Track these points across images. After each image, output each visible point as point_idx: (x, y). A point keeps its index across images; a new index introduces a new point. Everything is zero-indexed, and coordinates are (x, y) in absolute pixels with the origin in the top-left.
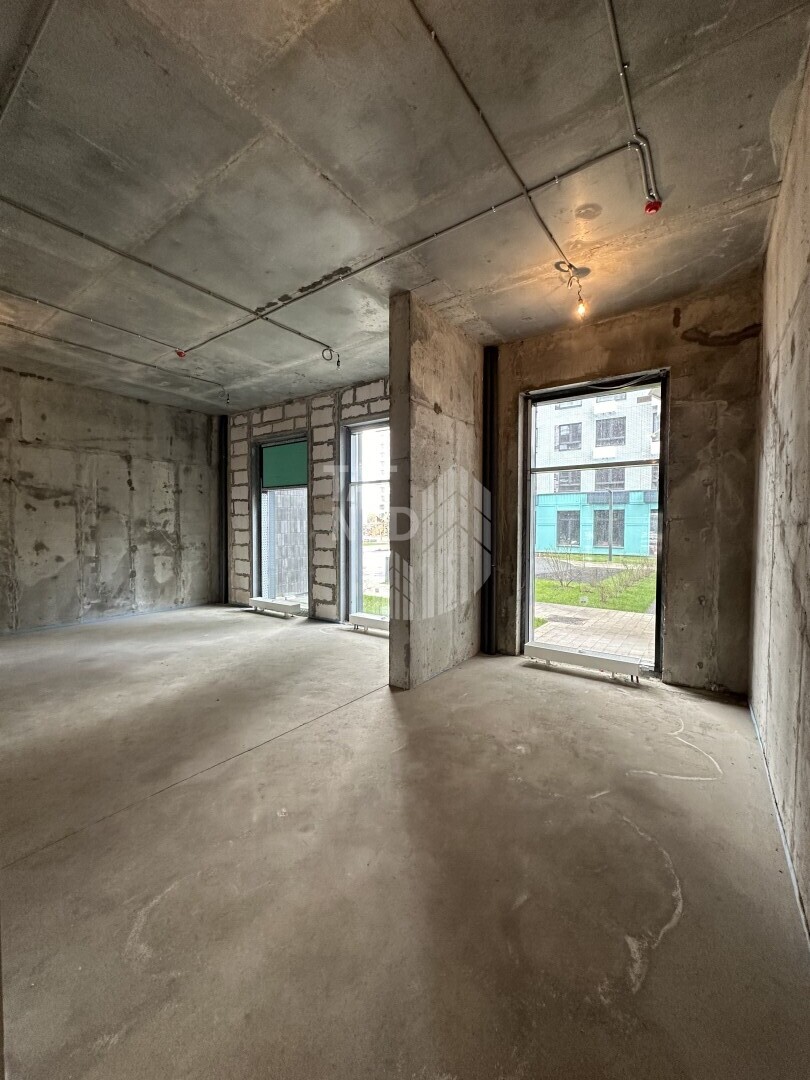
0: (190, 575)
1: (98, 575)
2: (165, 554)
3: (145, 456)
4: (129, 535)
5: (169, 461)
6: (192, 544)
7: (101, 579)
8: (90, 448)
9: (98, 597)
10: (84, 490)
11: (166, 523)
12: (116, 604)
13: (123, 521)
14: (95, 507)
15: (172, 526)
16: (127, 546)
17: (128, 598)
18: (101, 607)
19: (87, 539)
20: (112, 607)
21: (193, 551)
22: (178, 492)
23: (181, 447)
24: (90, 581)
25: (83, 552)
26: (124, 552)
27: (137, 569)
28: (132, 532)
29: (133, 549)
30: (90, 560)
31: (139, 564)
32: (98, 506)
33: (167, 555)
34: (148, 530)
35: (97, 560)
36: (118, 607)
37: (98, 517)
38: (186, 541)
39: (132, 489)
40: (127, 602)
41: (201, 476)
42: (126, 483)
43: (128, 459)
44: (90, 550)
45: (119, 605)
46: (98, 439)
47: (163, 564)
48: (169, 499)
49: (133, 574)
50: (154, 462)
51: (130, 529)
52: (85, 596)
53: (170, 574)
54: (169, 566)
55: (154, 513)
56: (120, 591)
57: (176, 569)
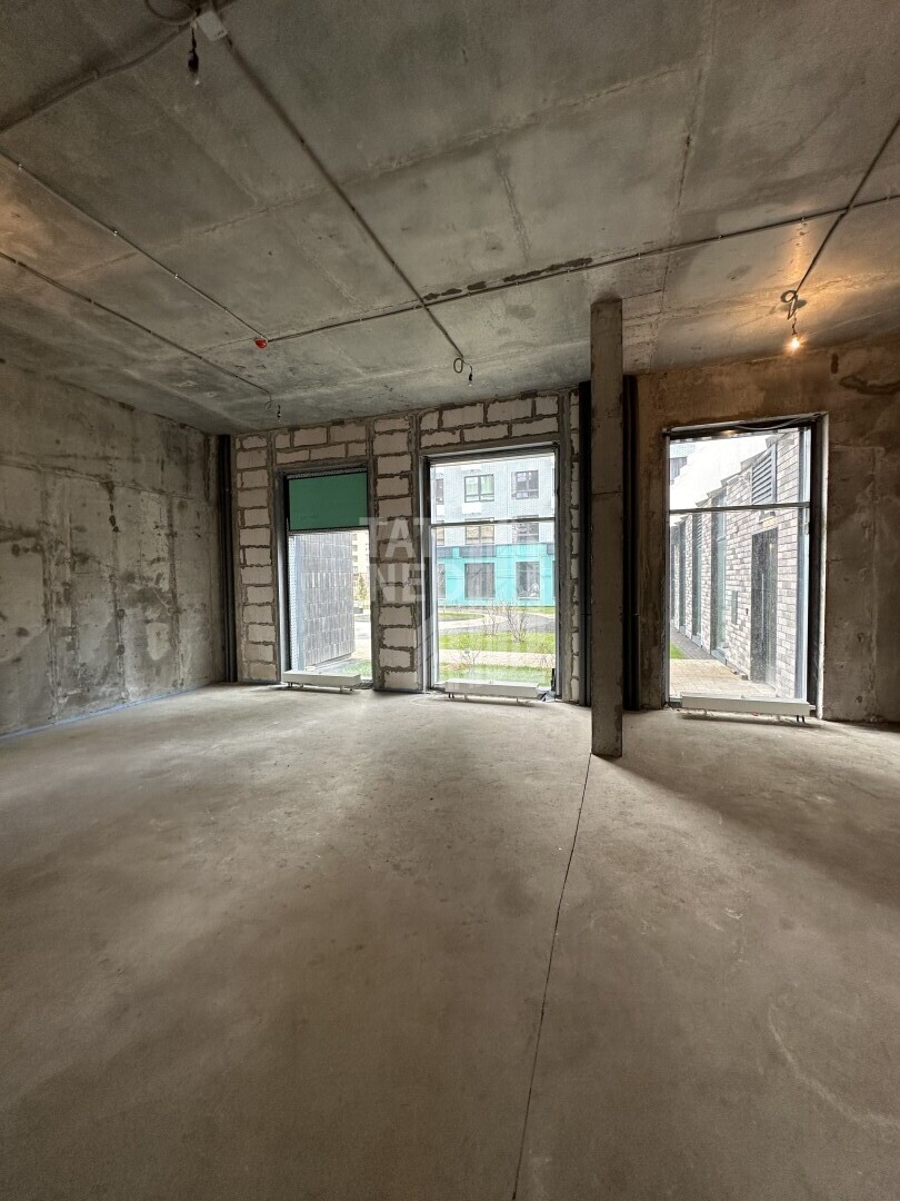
0: (189, 647)
1: (76, 654)
2: (160, 620)
3: (132, 485)
4: (115, 594)
5: (161, 492)
6: (191, 606)
7: (81, 660)
8: (60, 469)
9: (76, 686)
10: (52, 530)
11: (159, 577)
12: (100, 694)
13: (106, 575)
14: (68, 554)
15: (166, 581)
16: (112, 610)
17: (116, 684)
18: (81, 700)
19: (59, 602)
20: (96, 698)
21: (192, 615)
22: (172, 535)
23: (173, 473)
24: (66, 662)
25: (54, 621)
26: (109, 619)
27: (125, 642)
28: (117, 590)
29: (119, 615)
30: (64, 632)
31: (127, 636)
32: (73, 554)
33: (162, 621)
34: (138, 588)
35: (73, 632)
36: (104, 696)
37: (73, 569)
38: (183, 601)
39: (116, 530)
40: (116, 689)
41: (198, 514)
42: (109, 522)
43: (109, 487)
44: (64, 617)
45: (104, 693)
46: (69, 456)
47: (158, 634)
48: (160, 544)
49: (121, 650)
50: (142, 493)
51: (115, 586)
52: (59, 684)
53: (167, 646)
54: (165, 636)
55: (144, 564)
56: (106, 674)
57: (174, 639)
